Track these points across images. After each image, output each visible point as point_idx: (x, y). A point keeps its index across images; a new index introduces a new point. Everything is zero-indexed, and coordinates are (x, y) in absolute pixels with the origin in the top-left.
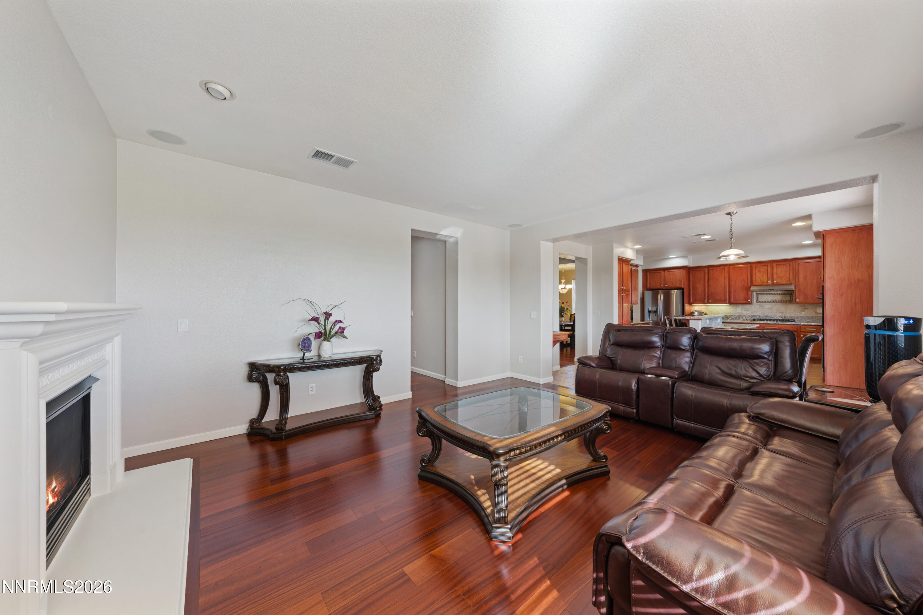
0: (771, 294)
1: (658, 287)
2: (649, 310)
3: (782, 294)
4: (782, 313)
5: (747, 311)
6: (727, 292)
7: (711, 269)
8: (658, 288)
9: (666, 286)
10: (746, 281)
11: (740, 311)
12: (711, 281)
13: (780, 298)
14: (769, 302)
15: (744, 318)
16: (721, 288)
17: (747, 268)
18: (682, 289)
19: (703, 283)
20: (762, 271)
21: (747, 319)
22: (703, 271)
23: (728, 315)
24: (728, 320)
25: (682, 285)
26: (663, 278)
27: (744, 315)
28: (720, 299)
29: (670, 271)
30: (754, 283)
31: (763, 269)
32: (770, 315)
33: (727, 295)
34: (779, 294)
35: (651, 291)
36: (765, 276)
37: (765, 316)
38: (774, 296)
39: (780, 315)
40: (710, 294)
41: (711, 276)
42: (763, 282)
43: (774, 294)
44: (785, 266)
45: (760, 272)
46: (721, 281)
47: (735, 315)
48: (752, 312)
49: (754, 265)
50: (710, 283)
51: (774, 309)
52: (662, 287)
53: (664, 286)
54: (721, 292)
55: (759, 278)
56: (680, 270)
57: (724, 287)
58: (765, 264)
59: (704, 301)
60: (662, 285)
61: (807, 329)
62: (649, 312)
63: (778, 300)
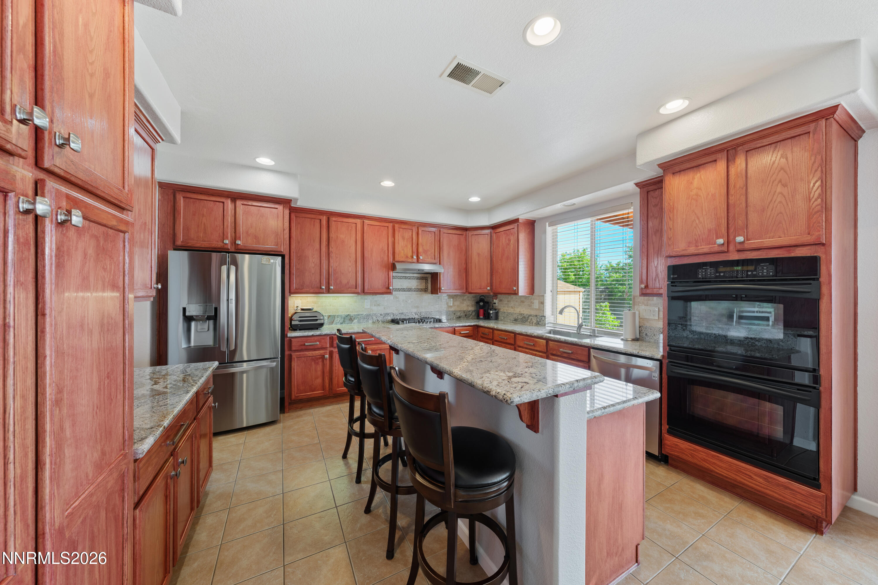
0: (406, 278)
1: (216, 244)
2: (187, 314)
3: (418, 278)
4: (417, 307)
5: (379, 305)
6: (359, 271)
7: (334, 219)
8: (213, 246)
9: (238, 245)
10: (387, 252)
11: (369, 307)
12: (332, 244)
13: (415, 285)
14: (403, 290)
15: (374, 317)
16: (350, 262)
17: (388, 228)
18: (283, 257)
19: (318, 246)
20: (406, 237)
21: (378, 320)
22: (318, 221)
23: (352, 314)
24: (351, 323)
25: (281, 246)
26: (229, 219)
27: (375, 313)
28: (348, 283)
29: (250, 203)
30: (397, 258)
31: (407, 234)
32: (405, 311)
33: (359, 277)
34: (414, 278)
35: (185, 254)
36: (409, 246)
37: (400, 314)
38: (409, 280)
39: (415, 310)
40: (330, 273)
41: (332, 235)
42: (407, 257)
43: (410, 278)
44: (430, 235)
45: (403, 238)
46: (350, 247)
47: (362, 315)
48: (384, 308)
49: (397, 226)
50: (330, 249)
51: (409, 302)
52: (226, 244)
53: (234, 242)
54: (350, 269)
55: (403, 250)
56: (276, 206)
57: (355, 260)
58: (410, 227)
59: (321, 288)
60: (227, 238)
61: (462, 332)
62: (188, 319)
63: (413, 288)
